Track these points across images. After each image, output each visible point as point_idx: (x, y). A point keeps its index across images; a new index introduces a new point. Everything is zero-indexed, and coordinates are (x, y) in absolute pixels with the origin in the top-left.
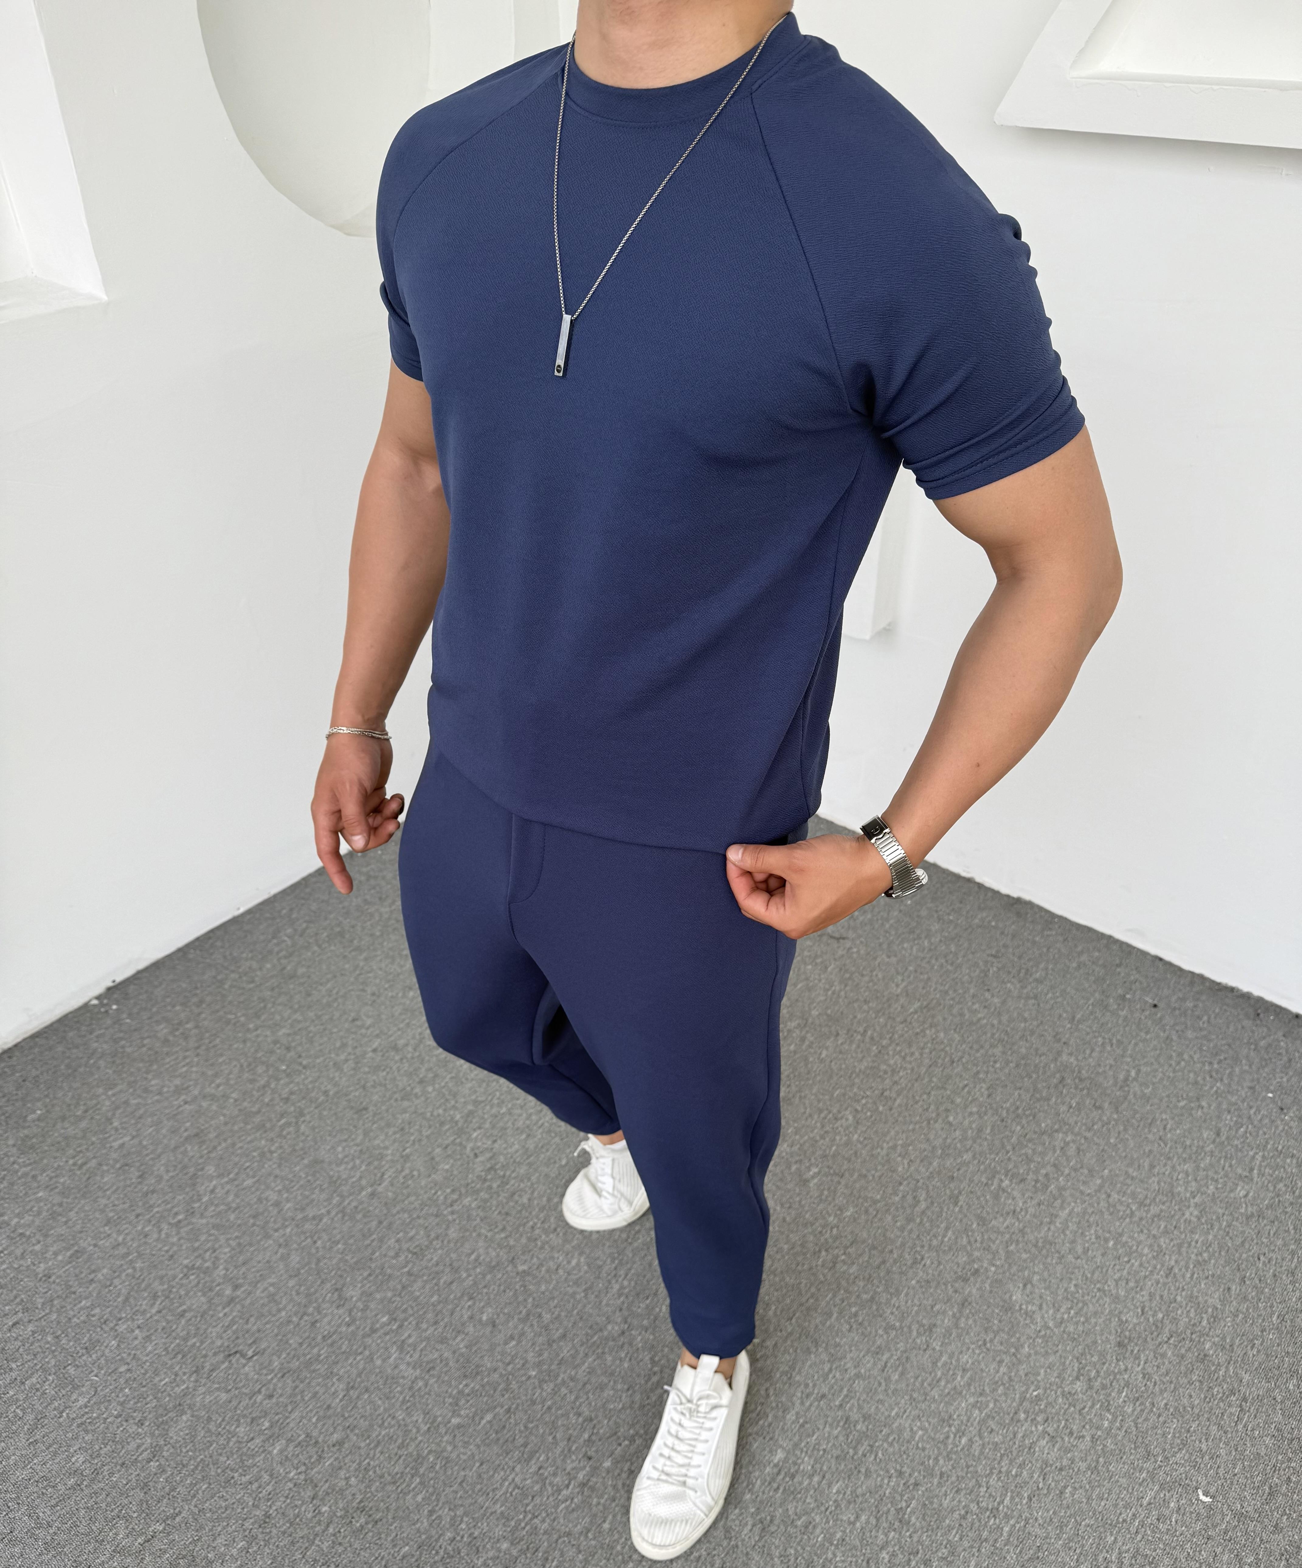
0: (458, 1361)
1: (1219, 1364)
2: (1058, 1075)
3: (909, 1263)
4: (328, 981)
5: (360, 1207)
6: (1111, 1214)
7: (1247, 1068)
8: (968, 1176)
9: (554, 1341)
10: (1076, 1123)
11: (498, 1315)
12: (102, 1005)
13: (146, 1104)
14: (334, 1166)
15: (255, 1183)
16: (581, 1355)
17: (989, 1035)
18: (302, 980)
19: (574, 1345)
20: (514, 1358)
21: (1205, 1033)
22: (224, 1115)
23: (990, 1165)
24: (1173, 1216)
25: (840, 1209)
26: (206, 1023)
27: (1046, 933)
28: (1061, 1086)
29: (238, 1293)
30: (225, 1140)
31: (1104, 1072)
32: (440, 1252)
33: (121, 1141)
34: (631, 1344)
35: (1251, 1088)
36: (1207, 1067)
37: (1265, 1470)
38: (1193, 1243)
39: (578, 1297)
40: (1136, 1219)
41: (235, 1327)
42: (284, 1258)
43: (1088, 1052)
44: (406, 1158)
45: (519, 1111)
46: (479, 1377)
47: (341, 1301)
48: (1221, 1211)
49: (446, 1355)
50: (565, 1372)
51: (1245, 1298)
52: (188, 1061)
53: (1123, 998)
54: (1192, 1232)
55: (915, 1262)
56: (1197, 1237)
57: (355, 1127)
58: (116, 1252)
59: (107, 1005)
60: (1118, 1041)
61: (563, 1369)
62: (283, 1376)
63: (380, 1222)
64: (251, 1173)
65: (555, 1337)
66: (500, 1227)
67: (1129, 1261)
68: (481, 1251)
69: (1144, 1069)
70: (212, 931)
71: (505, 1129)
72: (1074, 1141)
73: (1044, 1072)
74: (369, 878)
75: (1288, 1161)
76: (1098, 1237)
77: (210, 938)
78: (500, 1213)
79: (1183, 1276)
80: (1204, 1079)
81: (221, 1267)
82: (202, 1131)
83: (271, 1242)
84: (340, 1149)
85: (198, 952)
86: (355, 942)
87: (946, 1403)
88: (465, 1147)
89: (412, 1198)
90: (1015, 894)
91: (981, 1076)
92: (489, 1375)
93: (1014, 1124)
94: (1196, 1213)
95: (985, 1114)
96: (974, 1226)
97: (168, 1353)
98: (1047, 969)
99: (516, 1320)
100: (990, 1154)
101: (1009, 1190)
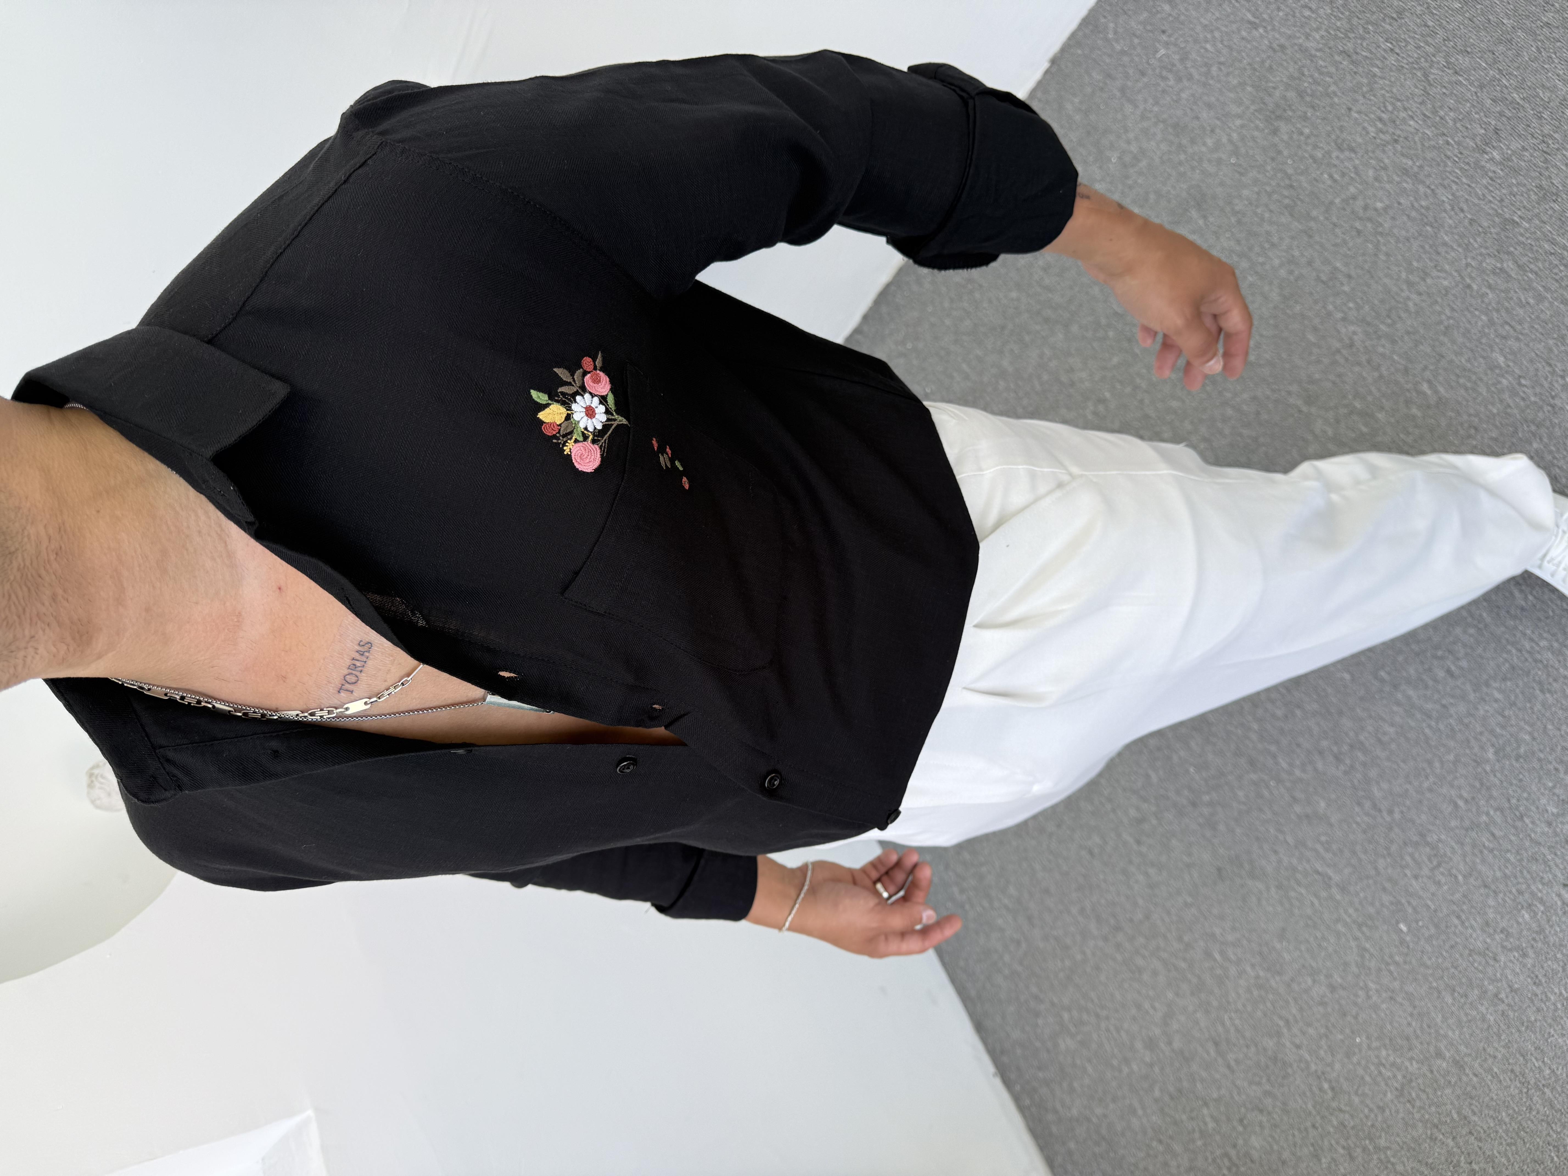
5: (1357, 906)
8: (1476, 201)
14: (1292, 920)
15: (1296, 1003)
17: (1256, 133)
22: (1195, 1011)
25: (1493, 367)
27: (1110, 36)
32: (1443, 837)
33: (1208, 1119)
63: (1384, 889)
68: (1454, 793)
73: (1330, 75)
81: (1407, 1063)
85: (969, 984)
91: (1319, 154)
100: (1446, 165)
101: (1509, 152)
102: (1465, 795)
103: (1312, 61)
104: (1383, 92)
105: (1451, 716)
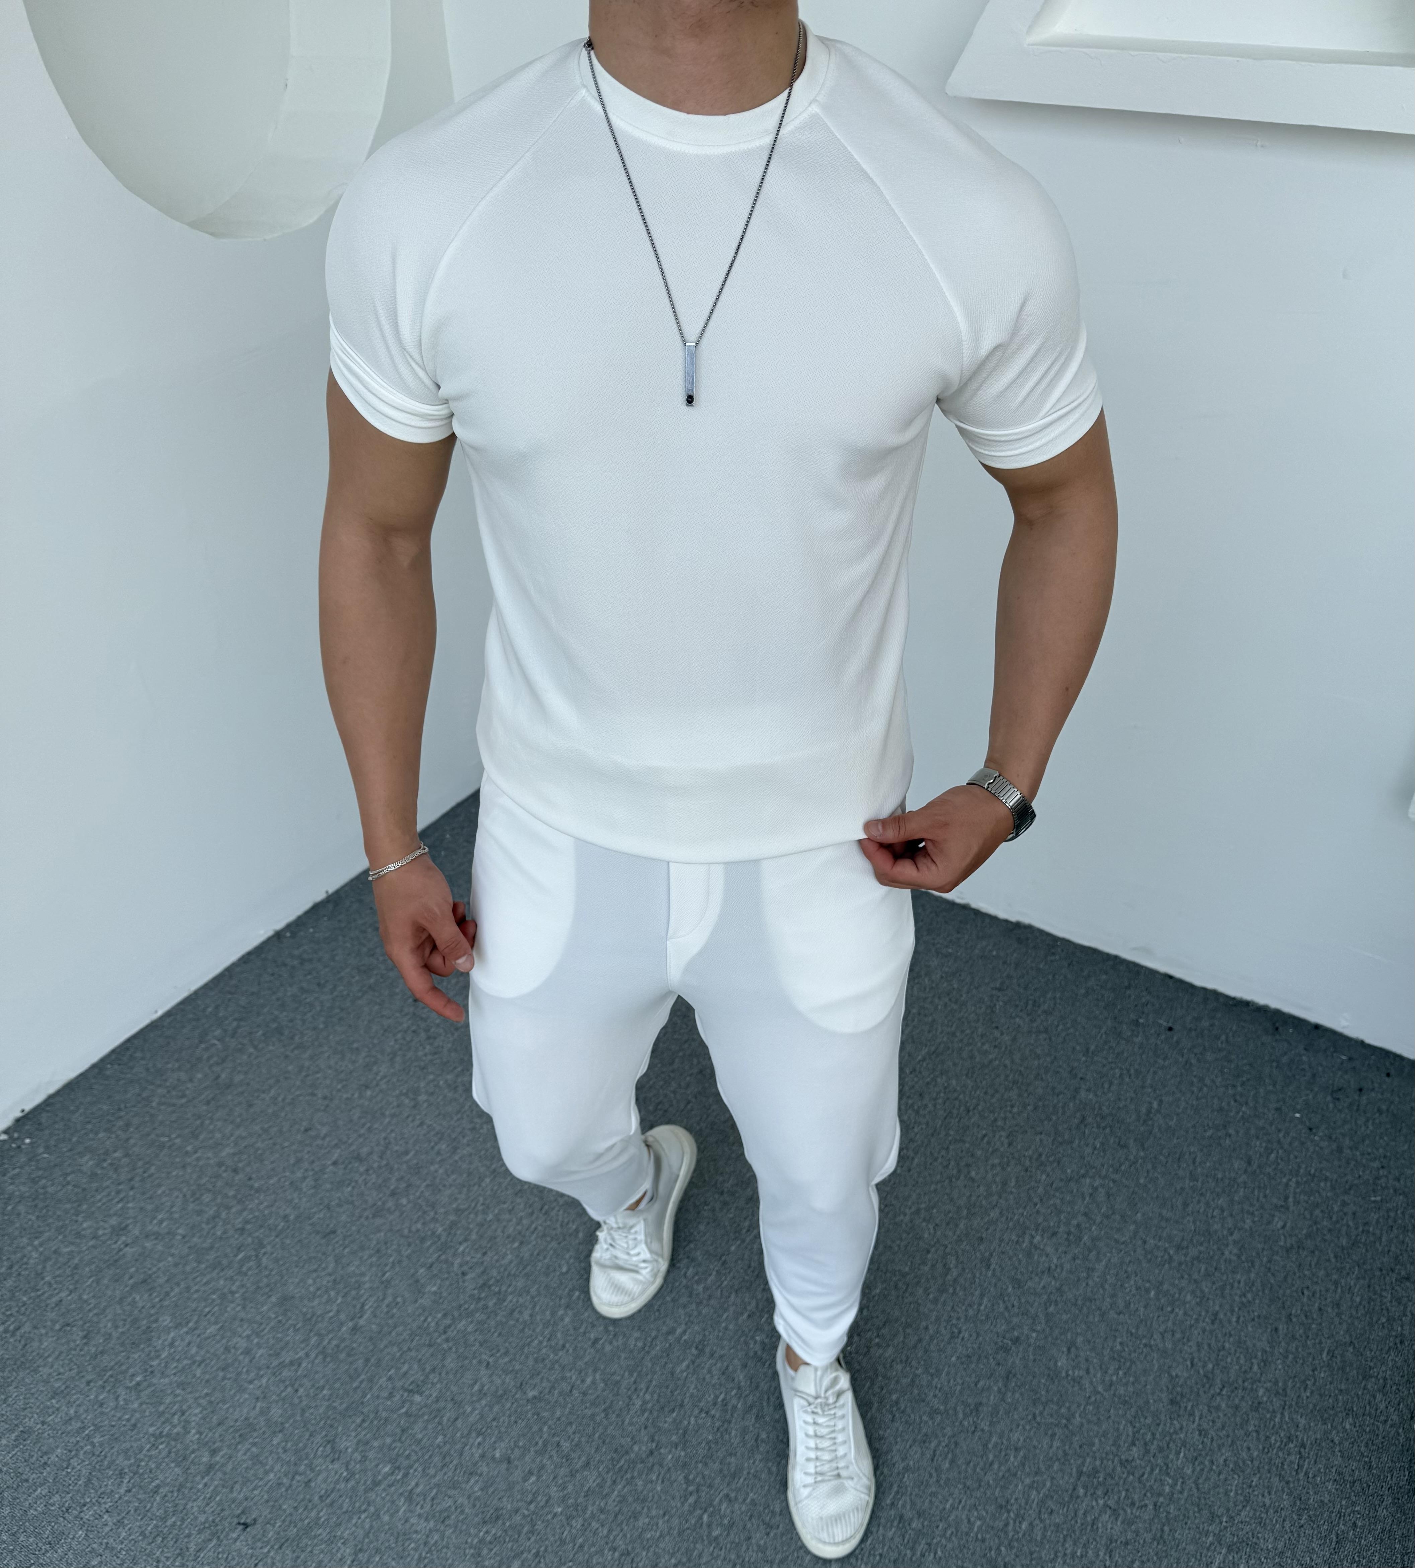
0: (474, 1506)
1: (1274, 1411)
3: (946, 1339)
4: (271, 1087)
6: (1149, 1261)
7: (1271, 1088)
9: (577, 1471)
11: (513, 1450)
12: (12, 1139)
13: (79, 1252)
16: (609, 1483)
18: (240, 1090)
19: (600, 1474)
20: (535, 1495)
21: (1224, 1053)
23: (1018, 1221)
24: (1212, 1258)
26: (136, 1149)
28: (1082, 1126)
34: (661, 1465)
35: (1278, 1109)
36: (1231, 1091)
37: (1330, 1517)
38: (1236, 1285)
39: (598, 1418)
40: (1174, 1264)
41: (218, 1498)
44: (387, 1284)
45: (507, 1216)
46: (500, 1522)
47: (336, 1455)
48: (1260, 1246)
49: (460, 1501)
50: (594, 1504)
51: (1294, 1338)
52: (122, 1195)
53: (1136, 1023)
54: (1233, 1272)
55: (953, 1337)
56: (1238, 1277)
57: (324, 1254)
58: (70, 1428)
59: (18, 1138)
61: (591, 1502)
62: (280, 1548)
64: (213, 1319)
65: (578, 1466)
66: (502, 1351)
67: (1173, 1310)
69: (1166, 1099)
70: (129, 1040)
71: (493, 1238)
72: (1102, 1186)
74: (302, 962)
75: (1322, 1184)
76: (1138, 1288)
77: (128, 1049)
79: (1230, 1322)
80: (1229, 1104)
82: (150, 1276)
84: (310, 1281)
85: (116, 1067)
86: (297, 1038)
87: (1001, 1487)
88: (453, 1264)
89: (401, 1328)
90: (1013, 918)
92: (510, 1516)
93: (1039, 1172)
94: (1235, 1251)
95: (1008, 1165)
97: (145, 1537)
99: (532, 1453)
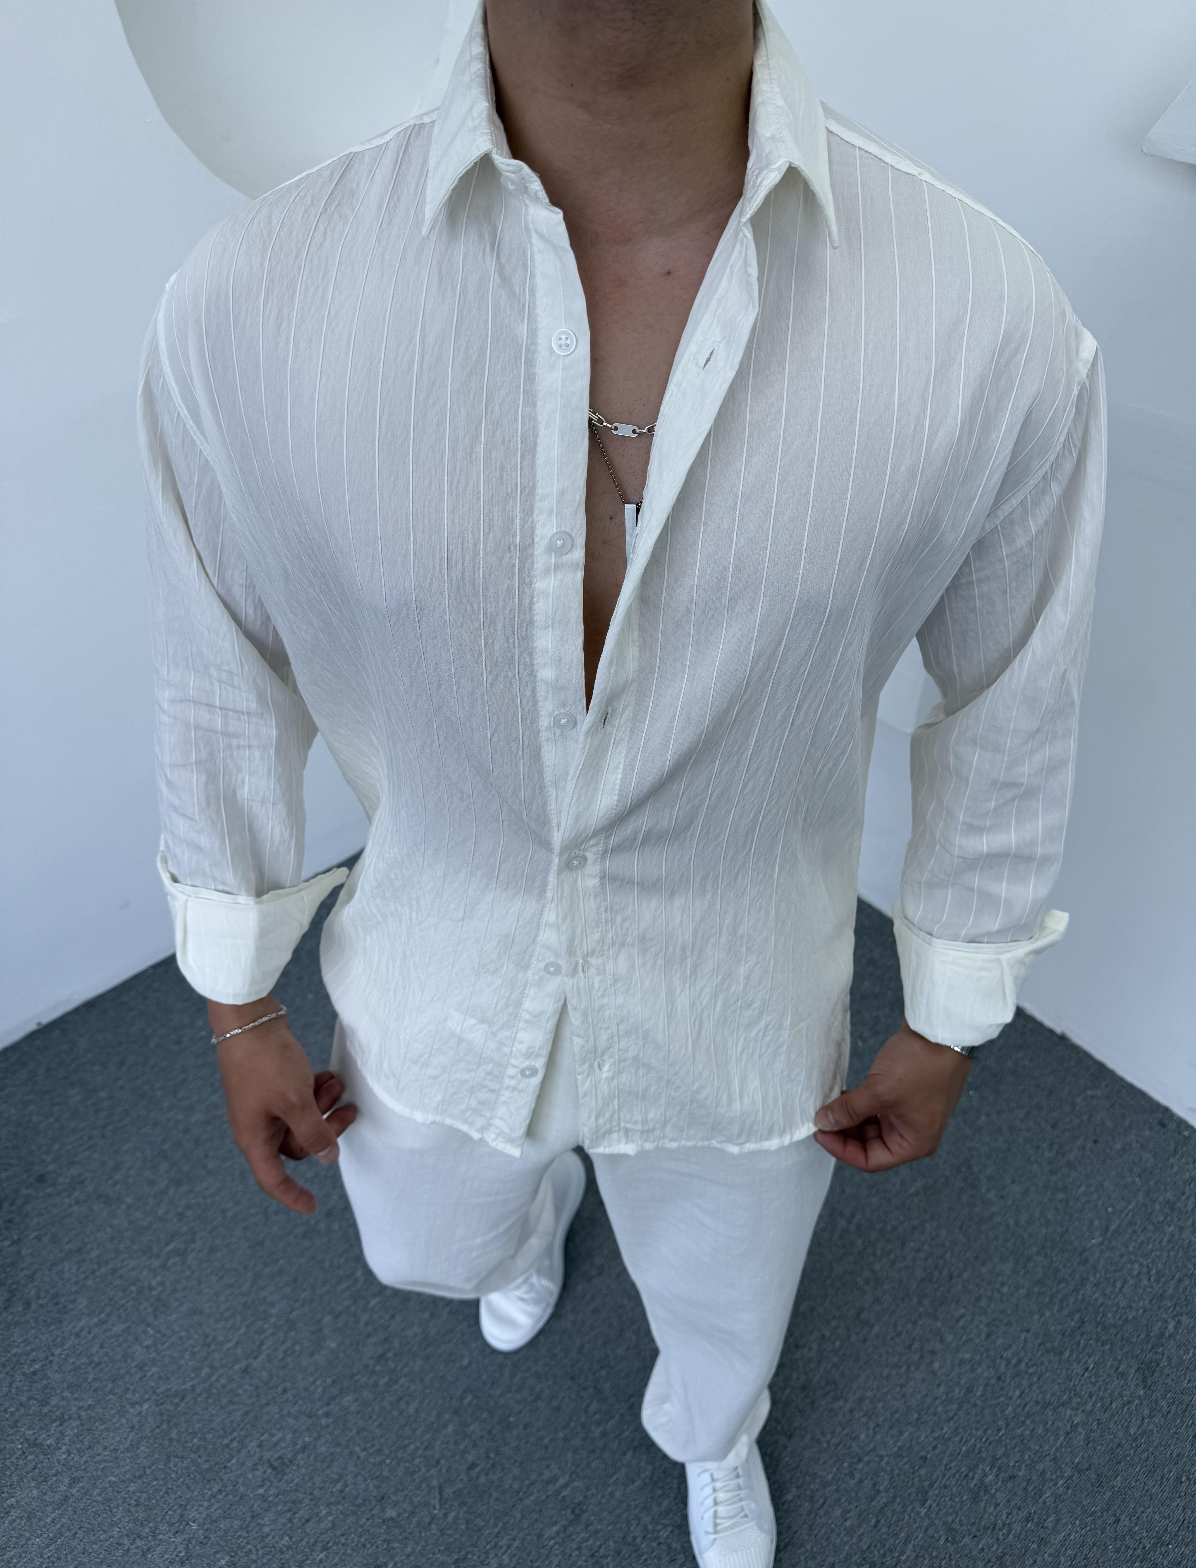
2: (1077, 1317)
5: (229, 1387)
8: (945, 1462)
10: (1091, 1396)
14: (212, 1321)
15: (124, 1331)
22: (112, 1227)
27: (1089, 1092)
29: (74, 1491)
30: (107, 1263)
31: (1135, 1318)
32: (303, 1471)
42: (133, 1447)
43: (1119, 1284)
60: (1158, 1272)
63: (246, 1413)
68: (349, 1478)
73: (1061, 1309)
78: (380, 1425)
81: (64, 1448)
83: (124, 1421)
91: (983, 1303)
96: (942, 1542)
98: (1083, 1148)
100: (977, 1429)
101: (993, 1491)
102: (347, 1490)
103: (1073, 1291)
104: (1046, 1363)
105: (428, 1471)
